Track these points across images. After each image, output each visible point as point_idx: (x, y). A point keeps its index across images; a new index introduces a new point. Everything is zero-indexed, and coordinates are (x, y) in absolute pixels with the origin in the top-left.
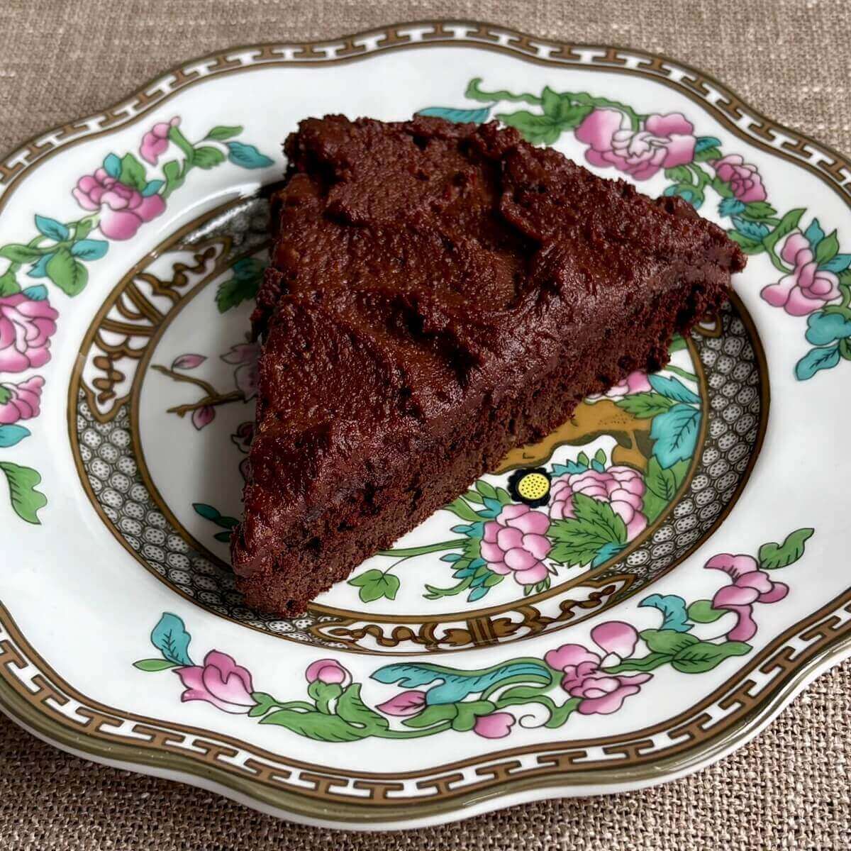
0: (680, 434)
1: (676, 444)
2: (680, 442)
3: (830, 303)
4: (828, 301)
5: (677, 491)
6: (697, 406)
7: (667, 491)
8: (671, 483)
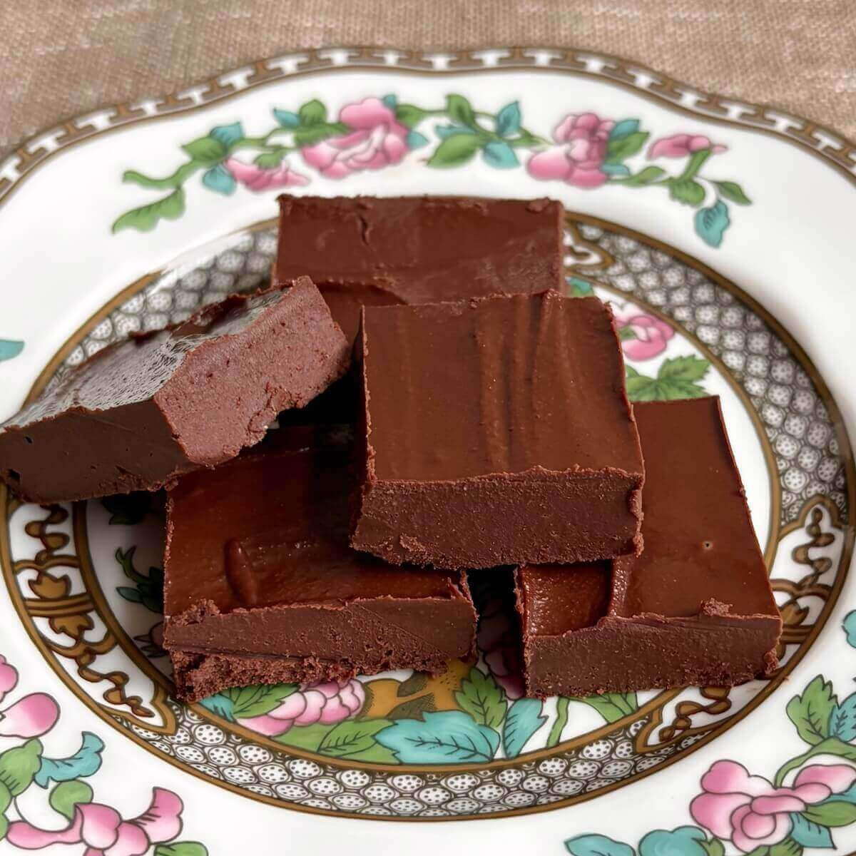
0: (440, 743)
1: (423, 743)
2: (427, 746)
3: (728, 846)
4: (732, 840)
5: (337, 757)
6: (499, 754)
7: (336, 747)
8: (349, 749)
